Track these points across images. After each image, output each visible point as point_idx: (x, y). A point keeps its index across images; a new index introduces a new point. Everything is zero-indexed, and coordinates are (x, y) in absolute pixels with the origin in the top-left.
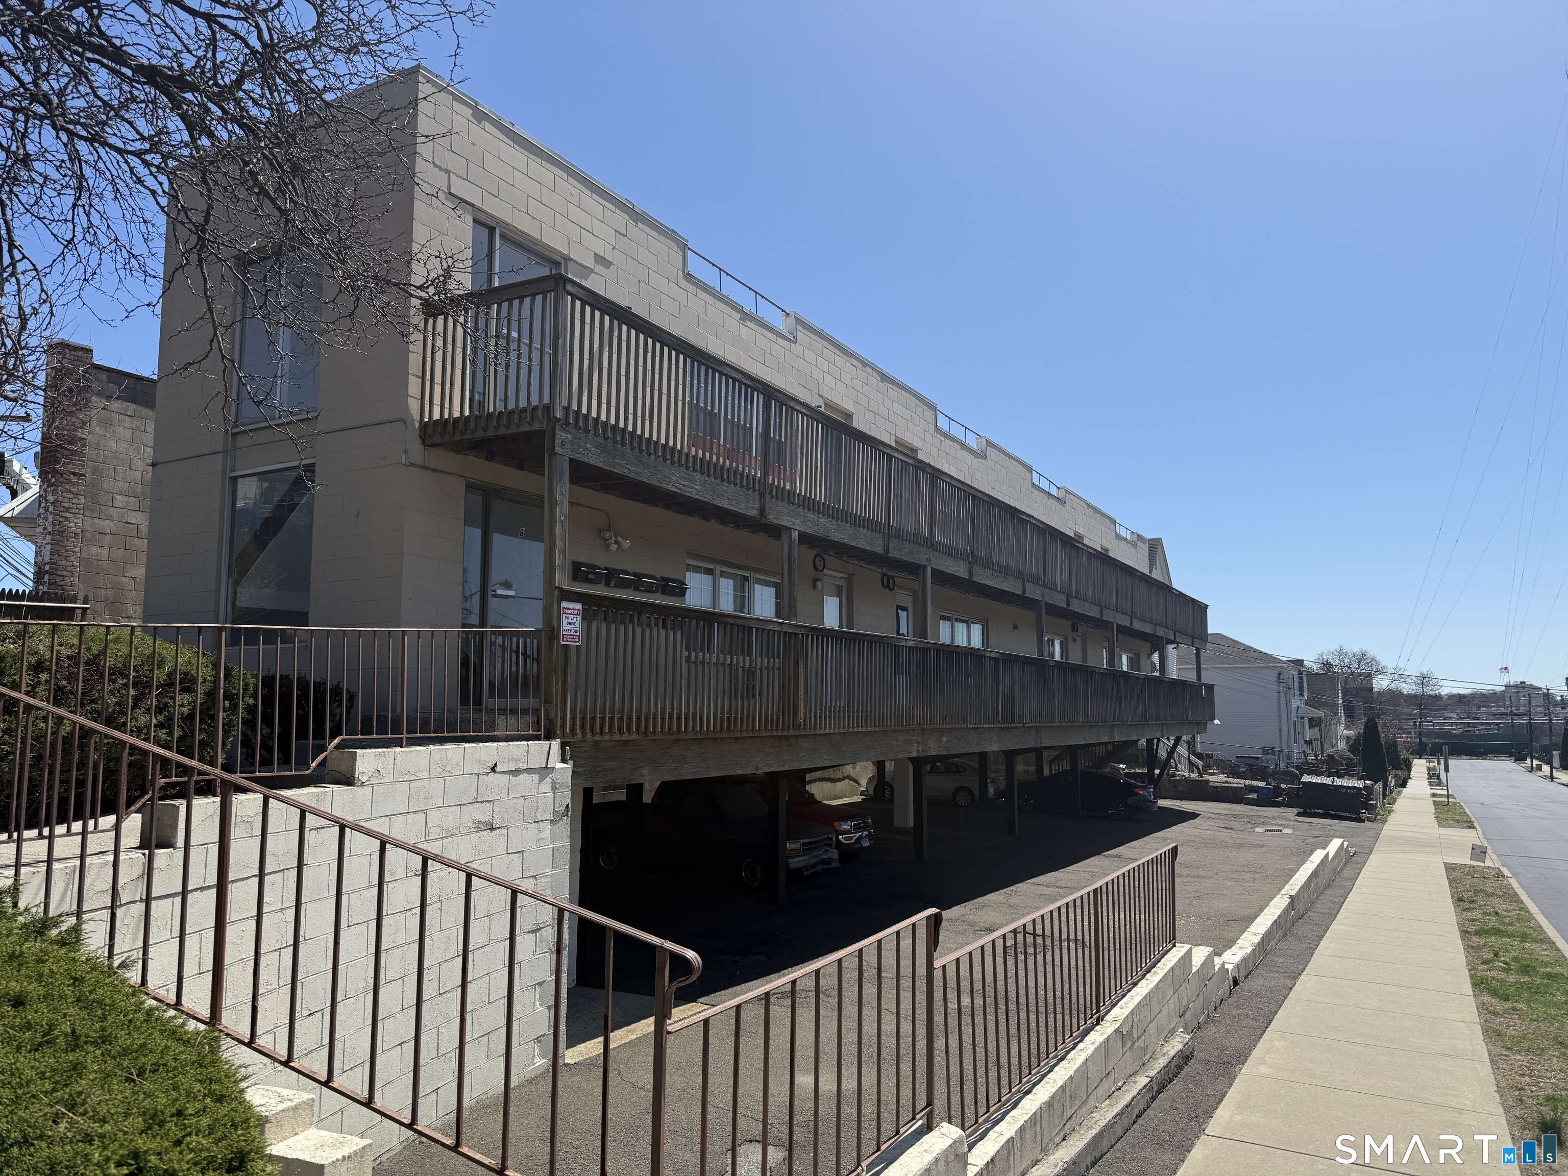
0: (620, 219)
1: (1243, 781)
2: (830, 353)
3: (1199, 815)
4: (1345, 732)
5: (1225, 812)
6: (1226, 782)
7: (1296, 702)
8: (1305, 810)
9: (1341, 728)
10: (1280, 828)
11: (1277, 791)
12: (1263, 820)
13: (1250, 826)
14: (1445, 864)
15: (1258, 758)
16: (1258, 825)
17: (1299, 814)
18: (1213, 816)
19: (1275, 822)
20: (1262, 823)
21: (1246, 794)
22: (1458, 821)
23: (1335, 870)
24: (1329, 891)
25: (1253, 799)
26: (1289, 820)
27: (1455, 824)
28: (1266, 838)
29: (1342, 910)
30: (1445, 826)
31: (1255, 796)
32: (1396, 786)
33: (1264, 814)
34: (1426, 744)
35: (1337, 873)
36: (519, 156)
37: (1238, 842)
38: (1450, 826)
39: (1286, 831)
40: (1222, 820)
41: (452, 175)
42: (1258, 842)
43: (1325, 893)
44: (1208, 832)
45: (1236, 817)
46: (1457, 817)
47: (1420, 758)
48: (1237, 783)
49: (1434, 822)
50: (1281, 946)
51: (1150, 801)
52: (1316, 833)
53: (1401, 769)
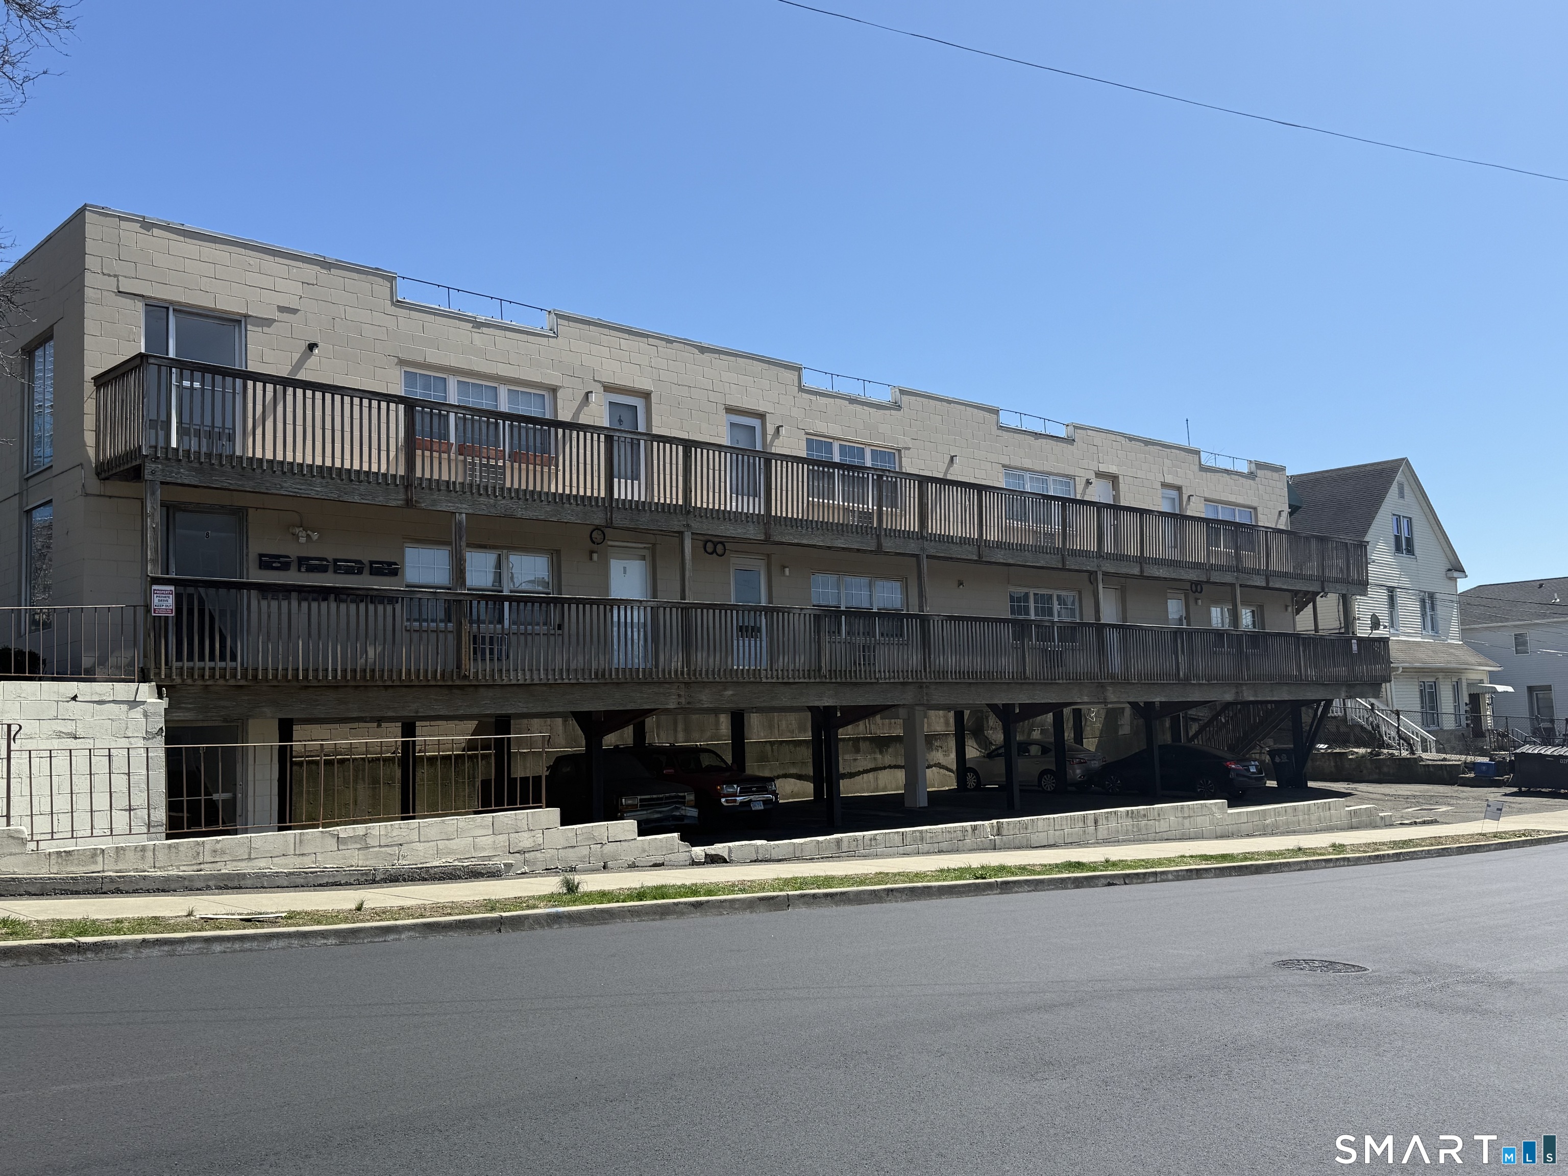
0: (310, 272)
1: (1459, 757)
2: (612, 338)
6: (1444, 759)
21: (1463, 773)
25: (1469, 779)
31: (1472, 775)
36: (191, 247)
41: (120, 278)
48: (1456, 759)
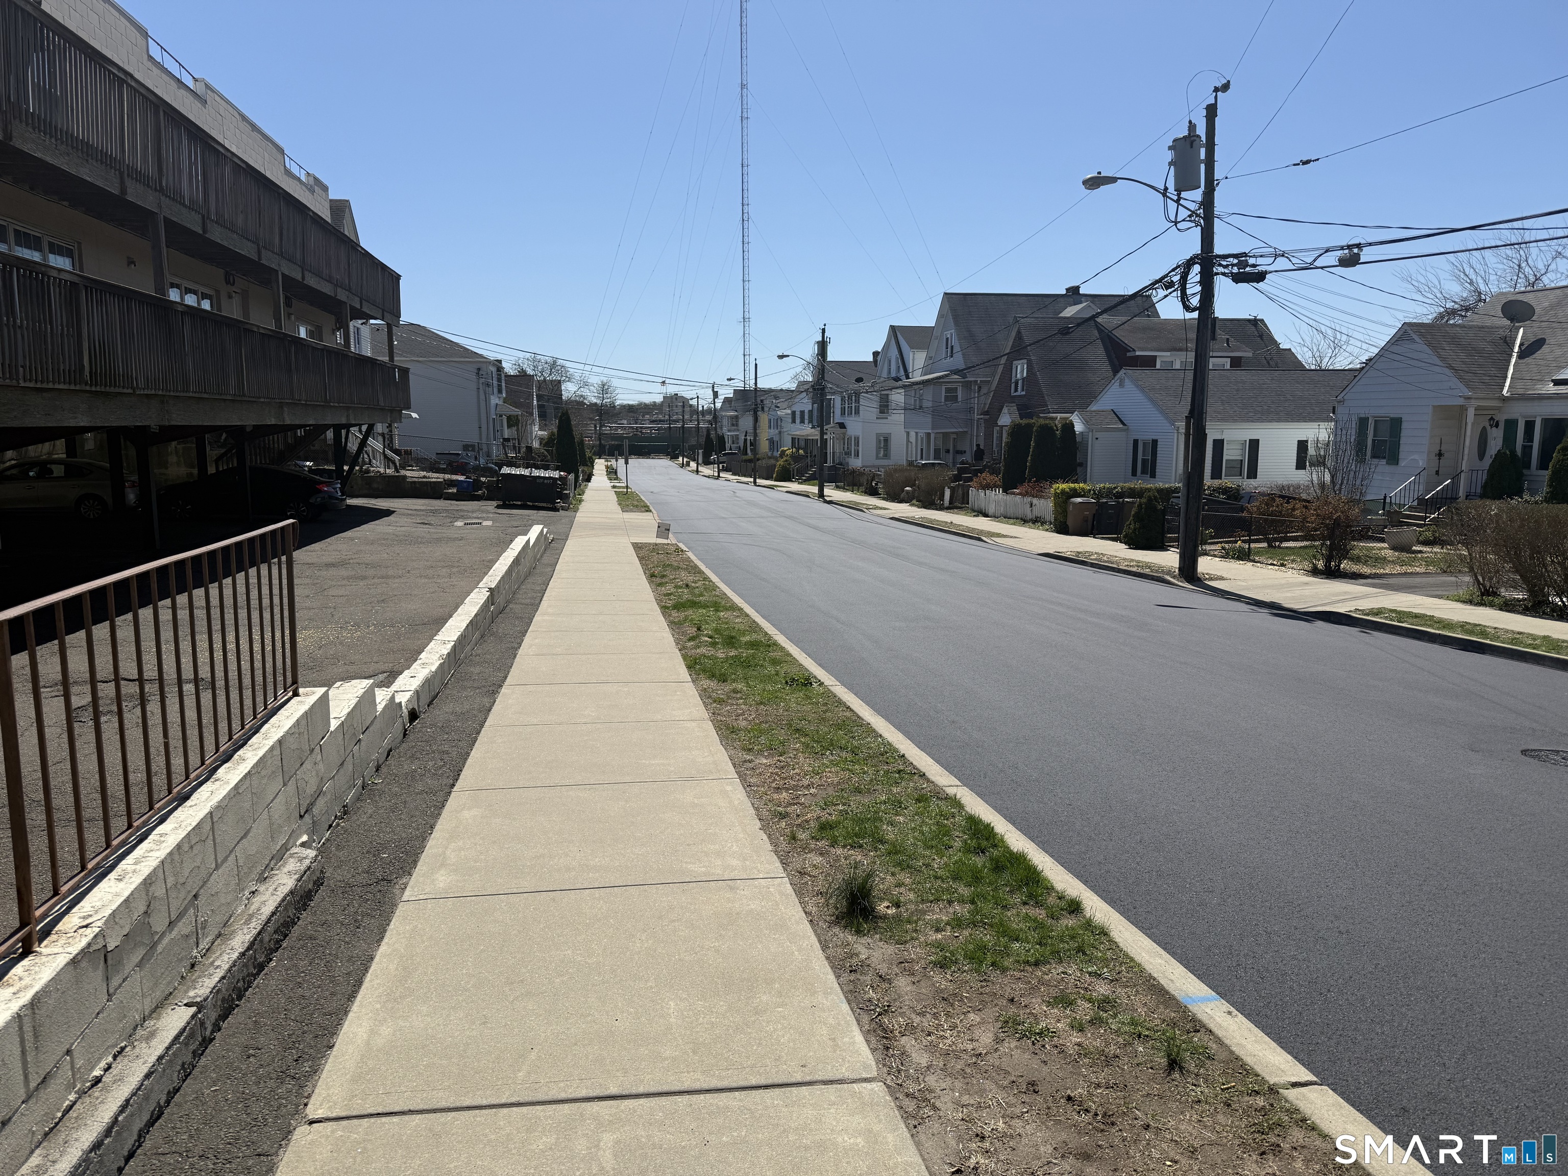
1: (441, 476)
3: (394, 512)
4: (540, 433)
5: (423, 508)
6: (424, 477)
7: (495, 400)
8: (504, 503)
9: (536, 428)
10: (480, 521)
11: (477, 485)
12: (462, 514)
13: (449, 520)
14: (633, 544)
15: (458, 454)
16: (457, 519)
17: (498, 507)
18: (410, 512)
19: (474, 515)
20: (462, 517)
21: (445, 488)
22: (637, 506)
23: (535, 558)
24: (530, 580)
25: (452, 493)
26: (488, 512)
27: (635, 509)
28: (466, 531)
29: (544, 598)
30: (627, 511)
31: (455, 491)
32: (583, 480)
33: (464, 508)
34: (605, 446)
35: (537, 560)
37: (435, 536)
38: (631, 511)
39: (485, 523)
40: (420, 515)
42: (456, 536)
43: (527, 581)
44: (403, 529)
45: (434, 512)
46: (636, 503)
47: (599, 458)
48: (435, 477)
49: (619, 509)
50: (478, 650)
51: (337, 499)
52: (515, 524)
53: (587, 465)
